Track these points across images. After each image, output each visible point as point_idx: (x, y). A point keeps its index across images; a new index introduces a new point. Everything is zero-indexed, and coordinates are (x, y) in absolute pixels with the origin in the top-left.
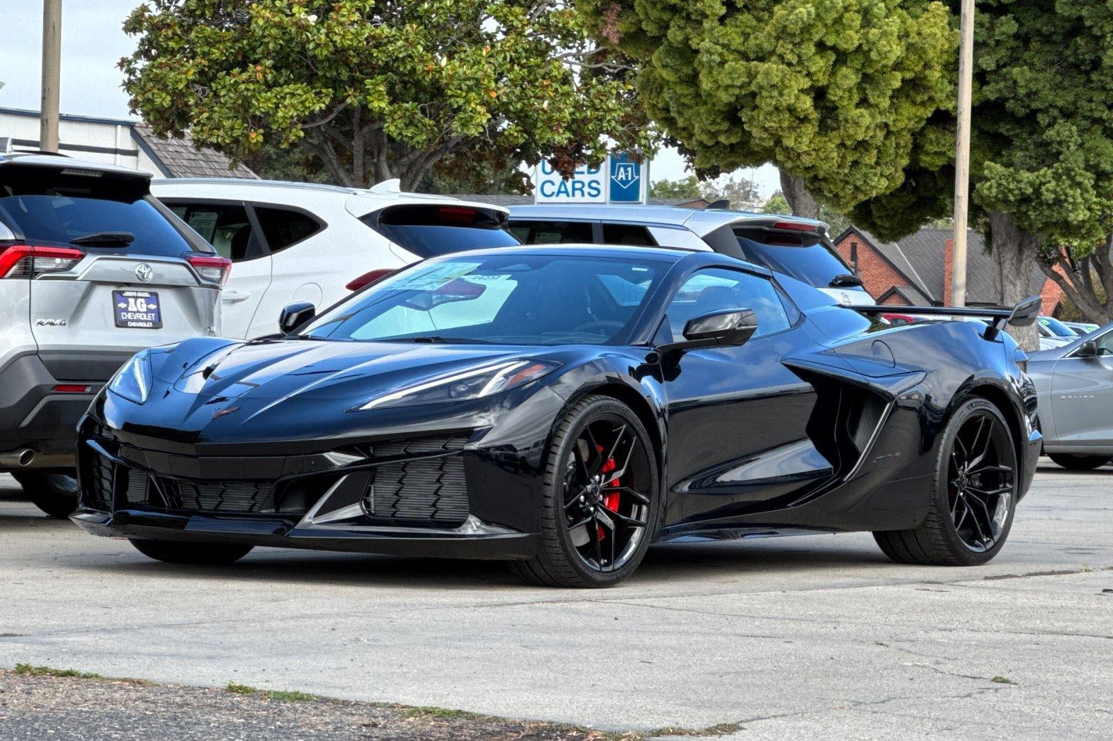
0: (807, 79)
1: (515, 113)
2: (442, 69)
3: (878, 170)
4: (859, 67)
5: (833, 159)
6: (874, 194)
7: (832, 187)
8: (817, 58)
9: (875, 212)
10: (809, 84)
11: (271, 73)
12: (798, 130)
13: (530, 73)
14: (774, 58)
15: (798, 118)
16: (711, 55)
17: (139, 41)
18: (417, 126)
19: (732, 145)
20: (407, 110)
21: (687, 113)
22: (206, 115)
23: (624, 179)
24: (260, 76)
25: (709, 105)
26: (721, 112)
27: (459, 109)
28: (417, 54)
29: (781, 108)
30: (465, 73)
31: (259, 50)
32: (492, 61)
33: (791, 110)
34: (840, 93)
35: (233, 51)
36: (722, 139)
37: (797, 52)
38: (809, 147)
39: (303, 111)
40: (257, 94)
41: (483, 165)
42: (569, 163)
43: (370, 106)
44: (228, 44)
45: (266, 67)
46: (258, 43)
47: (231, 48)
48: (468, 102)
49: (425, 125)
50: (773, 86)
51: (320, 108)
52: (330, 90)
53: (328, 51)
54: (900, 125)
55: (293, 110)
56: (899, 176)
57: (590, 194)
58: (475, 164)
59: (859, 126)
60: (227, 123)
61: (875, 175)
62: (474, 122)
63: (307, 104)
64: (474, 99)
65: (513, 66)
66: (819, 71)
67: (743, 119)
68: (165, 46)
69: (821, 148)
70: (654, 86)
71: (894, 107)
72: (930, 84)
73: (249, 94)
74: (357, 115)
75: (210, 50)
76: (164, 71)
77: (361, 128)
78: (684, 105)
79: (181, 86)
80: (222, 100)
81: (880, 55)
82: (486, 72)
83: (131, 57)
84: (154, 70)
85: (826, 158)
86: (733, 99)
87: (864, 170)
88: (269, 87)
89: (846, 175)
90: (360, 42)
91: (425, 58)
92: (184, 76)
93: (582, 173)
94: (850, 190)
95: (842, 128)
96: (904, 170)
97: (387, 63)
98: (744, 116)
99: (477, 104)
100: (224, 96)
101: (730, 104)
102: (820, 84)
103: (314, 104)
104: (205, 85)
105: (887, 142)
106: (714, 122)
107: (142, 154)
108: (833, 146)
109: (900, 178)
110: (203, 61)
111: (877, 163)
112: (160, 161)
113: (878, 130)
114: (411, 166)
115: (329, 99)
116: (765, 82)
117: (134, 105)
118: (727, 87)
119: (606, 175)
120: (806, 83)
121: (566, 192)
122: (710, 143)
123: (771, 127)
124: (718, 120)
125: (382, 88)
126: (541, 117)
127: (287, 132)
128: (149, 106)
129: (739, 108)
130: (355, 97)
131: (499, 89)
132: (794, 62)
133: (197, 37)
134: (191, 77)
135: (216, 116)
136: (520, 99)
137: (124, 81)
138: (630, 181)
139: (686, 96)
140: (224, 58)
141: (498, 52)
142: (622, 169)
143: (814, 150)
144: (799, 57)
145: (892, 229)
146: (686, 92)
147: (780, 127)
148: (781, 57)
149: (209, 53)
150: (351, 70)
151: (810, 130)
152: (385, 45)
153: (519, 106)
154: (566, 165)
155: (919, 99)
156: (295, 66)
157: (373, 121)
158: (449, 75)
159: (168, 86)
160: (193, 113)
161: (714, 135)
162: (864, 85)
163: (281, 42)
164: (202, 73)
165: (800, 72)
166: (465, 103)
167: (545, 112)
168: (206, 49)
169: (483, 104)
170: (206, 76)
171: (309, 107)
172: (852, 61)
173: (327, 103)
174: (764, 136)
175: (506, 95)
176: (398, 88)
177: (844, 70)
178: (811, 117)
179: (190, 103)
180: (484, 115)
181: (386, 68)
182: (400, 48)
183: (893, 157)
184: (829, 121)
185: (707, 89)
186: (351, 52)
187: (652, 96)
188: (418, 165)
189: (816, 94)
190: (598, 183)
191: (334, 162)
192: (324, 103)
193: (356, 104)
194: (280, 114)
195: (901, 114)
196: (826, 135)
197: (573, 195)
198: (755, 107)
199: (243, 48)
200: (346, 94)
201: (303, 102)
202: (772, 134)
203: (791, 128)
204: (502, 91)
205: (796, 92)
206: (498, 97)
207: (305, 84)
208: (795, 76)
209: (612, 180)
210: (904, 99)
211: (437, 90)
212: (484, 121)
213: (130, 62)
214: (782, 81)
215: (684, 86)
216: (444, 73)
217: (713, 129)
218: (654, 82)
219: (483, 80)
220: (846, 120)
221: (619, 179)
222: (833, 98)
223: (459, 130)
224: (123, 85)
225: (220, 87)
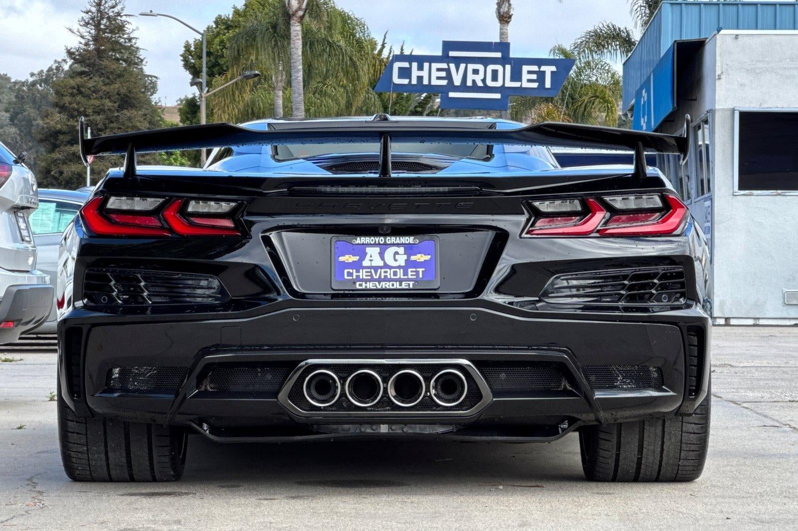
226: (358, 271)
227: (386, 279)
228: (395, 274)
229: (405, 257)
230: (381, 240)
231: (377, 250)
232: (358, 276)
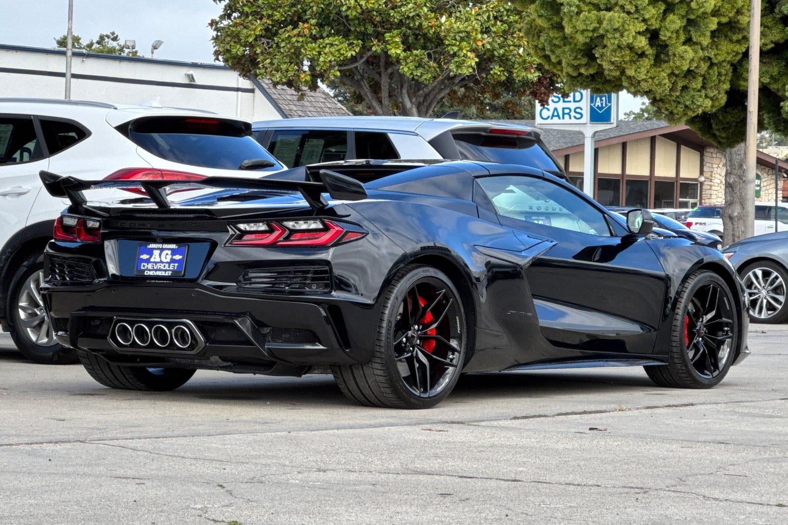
0: (643, 24)
1: (498, 57)
2: (442, 25)
3: (703, 93)
4: (683, 14)
5: (665, 84)
6: (700, 111)
7: (667, 106)
8: (650, 8)
9: (714, 126)
10: (645, 27)
11: (315, 29)
12: (638, 63)
13: (510, 28)
14: (617, 8)
15: (637, 54)
16: (570, 7)
17: (223, 7)
18: (424, 68)
19: (591, 75)
20: (416, 55)
21: (558, 51)
22: (268, 61)
23: (600, 106)
24: (307, 32)
25: (573, 46)
26: (581, 50)
27: (455, 55)
28: (423, 13)
29: (622, 46)
30: (458, 27)
31: (308, 13)
32: (479, 18)
33: (630, 47)
34: (669, 34)
35: (290, 13)
36: (583, 71)
37: (634, 3)
38: (646, 76)
39: (339, 57)
40: (305, 45)
41: (485, 96)
42: (545, 94)
43: (389, 53)
44: (286, 8)
45: (311, 24)
46: (308, 7)
47: (288, 11)
48: (461, 49)
49: (430, 67)
50: (616, 30)
51: (352, 54)
52: (360, 41)
53: (357, 12)
54: (720, 58)
55: (331, 55)
56: (721, 98)
57: (575, 117)
58: (480, 95)
59: (684, 59)
60: (284, 67)
61: (701, 96)
62: (465, 65)
63: (342, 52)
64: (465, 47)
65: (496, 22)
66: (652, 17)
67: (596, 56)
68: (241, 10)
69: (655, 77)
70: (535, 32)
71: (714, 44)
72: (742, 27)
73: (299, 45)
74: (383, 60)
75: (273, 13)
76: (239, 29)
77: (386, 69)
78: (555, 45)
79: (251, 40)
80: (282, 50)
81: (698, 4)
82: (474, 27)
83: (218, 19)
84: (231, 28)
85: (660, 84)
86: (588, 40)
87: (692, 93)
88: (314, 39)
89: (677, 97)
90: (380, 5)
91: (429, 16)
92: (253, 32)
93: (570, 102)
94: (681, 108)
95: (671, 61)
96: (727, 92)
97: (401, 21)
98: (597, 53)
99: (467, 51)
100: (284, 47)
101: (585, 44)
102: (653, 28)
103: (347, 51)
104: (270, 39)
105: (711, 71)
106: (576, 58)
107: (257, 91)
108: (665, 75)
109: (723, 99)
110: (268, 21)
111: (704, 87)
112: (270, 96)
113: (702, 63)
114: (426, 96)
115: (359, 48)
116: (609, 27)
117: (217, 54)
118: (583, 31)
119: (587, 102)
120: (642, 27)
121: (558, 116)
122: (575, 74)
123: (616, 61)
124: (579, 57)
125: (397, 39)
126: (517, 59)
127: (328, 72)
128: (228, 55)
129: (593, 46)
130: (378, 46)
131: (484, 39)
132: (632, 11)
133: (263, 3)
134: (258, 33)
135: (275, 61)
136: (501, 46)
137: (213, 36)
138: (604, 107)
139: (557, 39)
140: (283, 19)
141: (484, 12)
142: (598, 99)
143: (651, 78)
144: (636, 7)
145: (728, 138)
146: (557, 36)
147: (624, 61)
148: (622, 7)
149: (272, 16)
150: (375, 26)
151: (646, 63)
152: (400, 7)
153: (502, 51)
154: (542, 96)
155: (735, 38)
156: (334, 24)
157: (392, 64)
158: (447, 29)
159: (241, 40)
160: (259, 60)
161: (577, 68)
162: (689, 28)
163: (322, 6)
164: (267, 30)
165: (637, 19)
166: (459, 50)
167: (521, 56)
168: (270, 12)
169: (472, 50)
170: (271, 32)
171: (343, 54)
172: (678, 10)
173: (357, 51)
174: (612, 68)
175: (489, 43)
176: (411, 39)
177: (671, 17)
178: (647, 53)
179: (257, 52)
180: (473, 59)
181: (400, 24)
182: (410, 9)
183: (717, 82)
184: (662, 56)
185: (569, 33)
186: (375, 13)
187: (534, 39)
188: (431, 97)
189: (651, 35)
190: (581, 109)
191: (369, 94)
192: (355, 51)
193: (379, 51)
194: (322, 59)
195: (720, 50)
196: (660, 67)
197: (563, 118)
198: (605, 46)
199: (298, 11)
200: (371, 44)
201: (339, 50)
202: (618, 66)
203: (632, 62)
204: (486, 40)
205: (634, 34)
206: (483, 45)
207: (341, 37)
208: (634, 22)
209: (591, 106)
210: (723, 38)
211: (439, 41)
212: (473, 64)
213: (217, 23)
214: (623, 26)
215: (555, 31)
216: (443, 28)
217: (576, 63)
218: (535, 29)
219: (472, 33)
220: (674, 55)
221: (596, 106)
222: (663, 38)
223: (455, 70)
224: (212, 39)
225: (280, 40)
226: (148, 265)
227: (160, 270)
228: (164, 266)
229: (170, 256)
230: (160, 246)
231: (158, 252)
232: (147, 267)
